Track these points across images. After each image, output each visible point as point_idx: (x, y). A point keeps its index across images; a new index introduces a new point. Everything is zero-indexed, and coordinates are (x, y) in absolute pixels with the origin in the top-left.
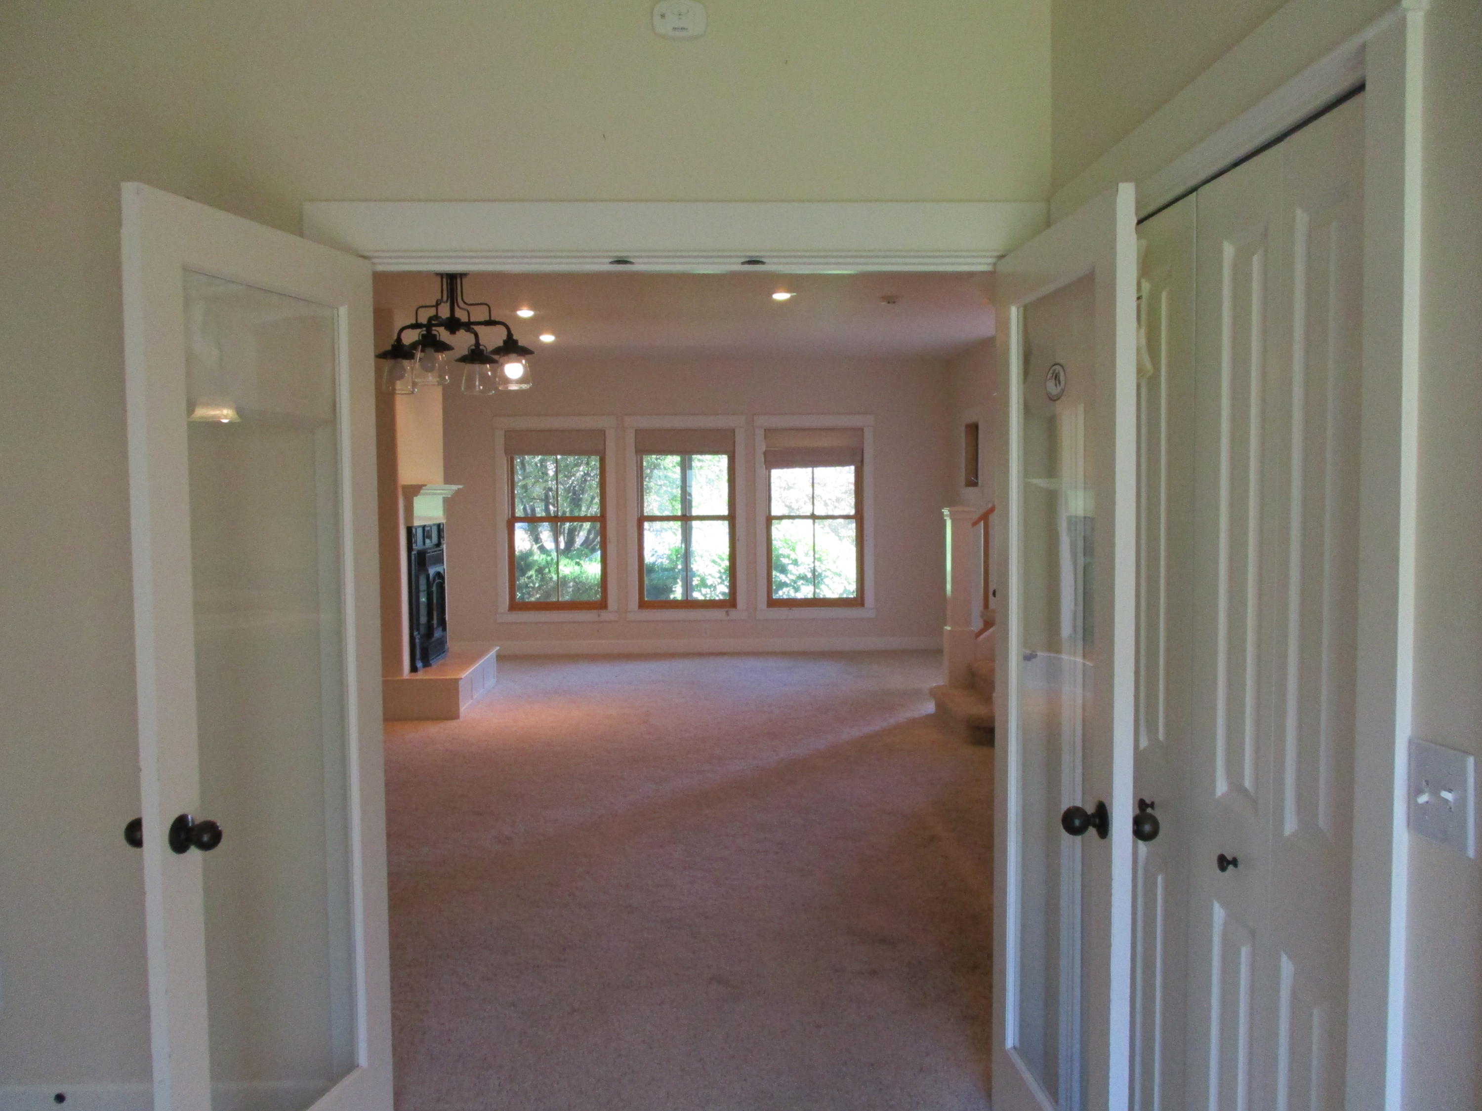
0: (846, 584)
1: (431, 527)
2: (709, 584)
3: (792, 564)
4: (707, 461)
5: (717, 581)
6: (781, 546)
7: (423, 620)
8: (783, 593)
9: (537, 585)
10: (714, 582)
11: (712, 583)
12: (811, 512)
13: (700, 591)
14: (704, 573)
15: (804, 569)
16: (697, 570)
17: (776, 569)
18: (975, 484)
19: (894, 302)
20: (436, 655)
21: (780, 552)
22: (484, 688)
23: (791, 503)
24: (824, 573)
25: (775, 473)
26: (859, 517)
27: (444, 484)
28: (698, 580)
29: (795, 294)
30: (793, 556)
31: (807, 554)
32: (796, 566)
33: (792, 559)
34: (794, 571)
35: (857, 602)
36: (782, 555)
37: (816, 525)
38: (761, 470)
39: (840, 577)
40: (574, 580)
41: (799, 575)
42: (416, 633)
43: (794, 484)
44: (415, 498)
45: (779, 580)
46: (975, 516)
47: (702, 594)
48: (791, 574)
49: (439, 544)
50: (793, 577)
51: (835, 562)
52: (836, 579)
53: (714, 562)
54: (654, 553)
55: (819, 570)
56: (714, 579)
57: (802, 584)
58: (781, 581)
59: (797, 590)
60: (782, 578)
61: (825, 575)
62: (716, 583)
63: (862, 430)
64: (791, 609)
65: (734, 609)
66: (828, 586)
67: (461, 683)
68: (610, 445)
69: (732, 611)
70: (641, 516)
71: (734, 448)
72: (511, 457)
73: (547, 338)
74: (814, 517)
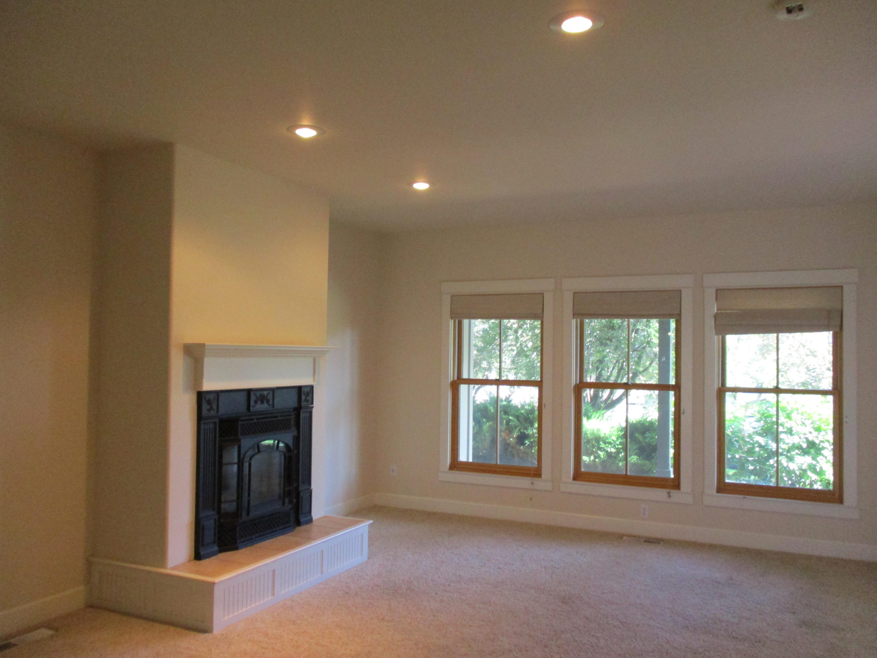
1: (273, 391)
7: (229, 495)
20: (257, 535)
22: (323, 574)
26: (837, 392)
35: (835, 496)
38: (713, 335)
42: (206, 513)
44: (207, 359)
63: (842, 287)
67: (217, 588)
68: (548, 309)
69: (674, 492)
70: (580, 382)
71: (680, 311)
72: (459, 321)
73: (421, 186)
74: (777, 390)
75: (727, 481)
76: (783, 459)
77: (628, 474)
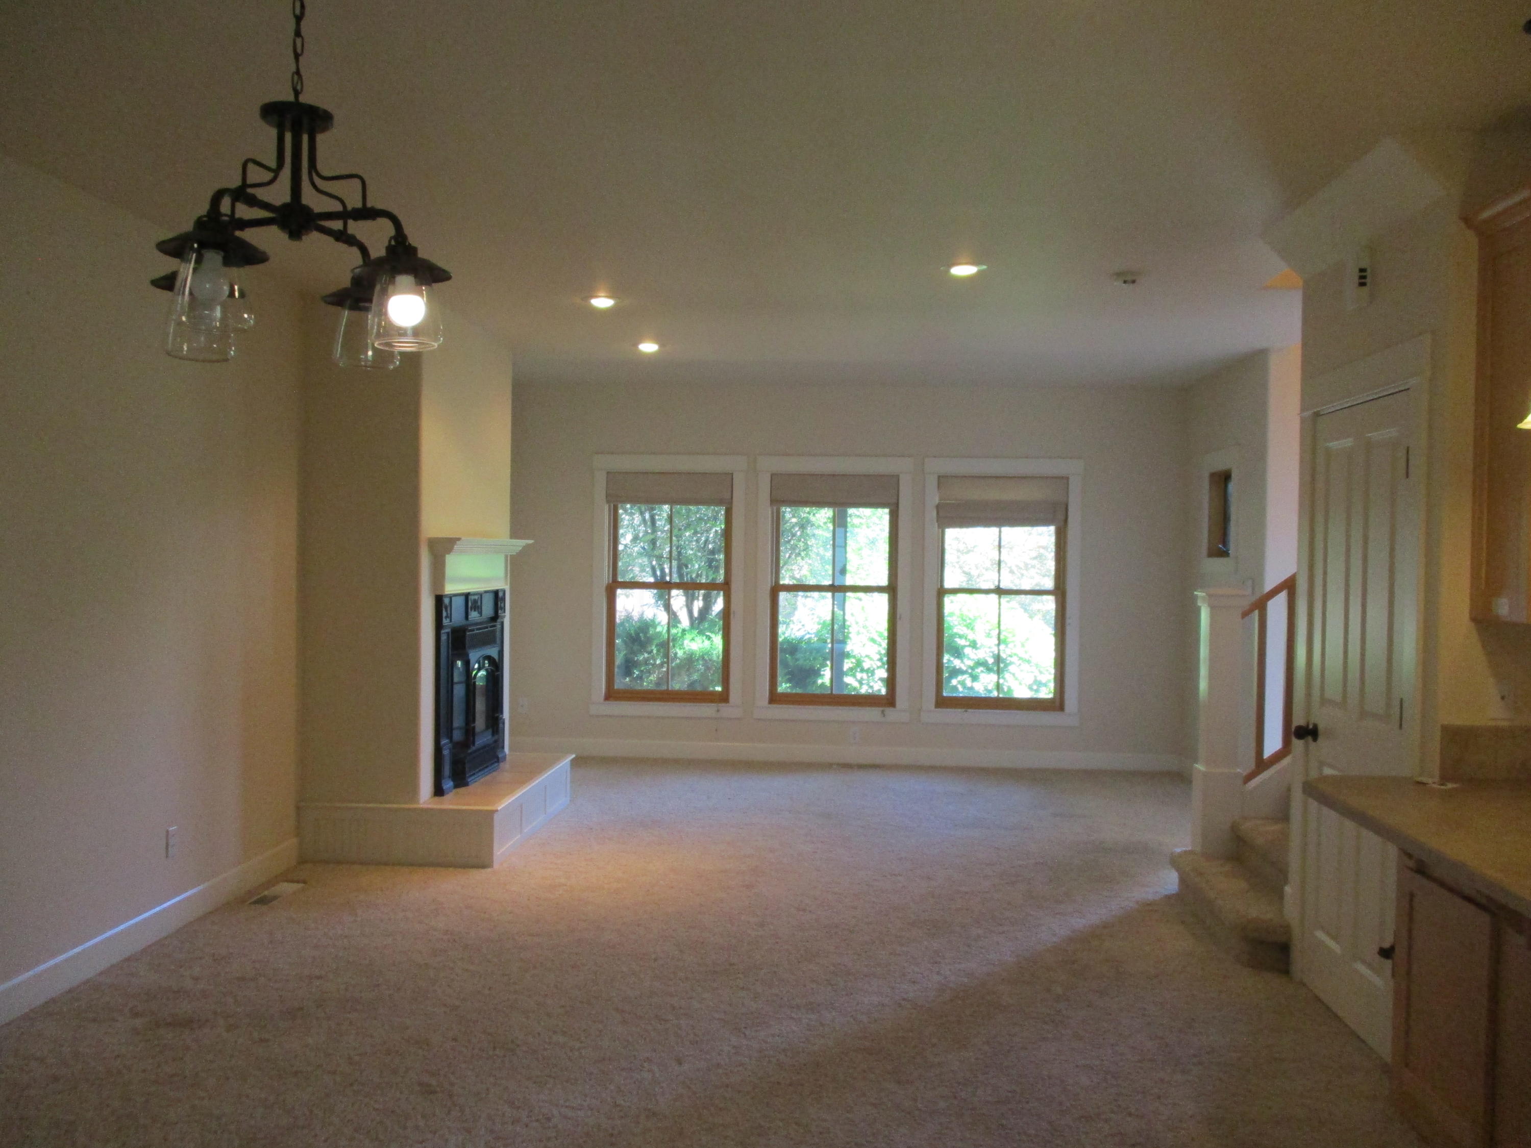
0: (1037, 673)
1: (481, 595)
2: (865, 668)
3: (969, 646)
4: (865, 518)
5: (875, 664)
6: (956, 623)
7: (458, 721)
8: (959, 686)
9: (658, 662)
10: (871, 665)
11: (869, 666)
12: (997, 583)
13: (854, 676)
14: (859, 653)
15: (985, 653)
16: (852, 650)
17: (948, 652)
18: (1224, 554)
19: (1134, 282)
20: (478, 770)
21: (955, 631)
22: (545, 814)
23: (970, 569)
24: (1009, 658)
25: (953, 535)
26: (1060, 591)
27: (511, 537)
28: (852, 662)
29: (984, 267)
30: (971, 636)
31: (988, 635)
32: (974, 650)
33: (969, 639)
34: (973, 656)
35: (1056, 704)
36: (956, 634)
37: (1002, 600)
38: (932, 527)
39: (1029, 664)
40: (702, 657)
41: (978, 660)
42: (444, 741)
43: (974, 547)
44: (447, 556)
45: (952, 665)
46: (1246, 603)
47: (857, 680)
48: (969, 658)
49: (495, 618)
50: (971, 663)
51: (1023, 645)
52: (1025, 666)
53: (873, 640)
54: (801, 627)
55: (1003, 655)
56: (872, 662)
57: (982, 671)
58: (955, 666)
59: (975, 678)
60: (957, 663)
61: (1010, 662)
62: (875, 667)
63: (1068, 478)
64: (966, 711)
65: (892, 709)
66: (1014, 675)
67: (496, 817)
68: (738, 495)
69: (889, 711)
70: (775, 585)
71: (898, 500)
72: (614, 505)
73: (649, 347)
74: (1000, 591)
75: (945, 694)
76: (967, 678)
77: (834, 693)
